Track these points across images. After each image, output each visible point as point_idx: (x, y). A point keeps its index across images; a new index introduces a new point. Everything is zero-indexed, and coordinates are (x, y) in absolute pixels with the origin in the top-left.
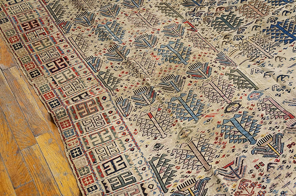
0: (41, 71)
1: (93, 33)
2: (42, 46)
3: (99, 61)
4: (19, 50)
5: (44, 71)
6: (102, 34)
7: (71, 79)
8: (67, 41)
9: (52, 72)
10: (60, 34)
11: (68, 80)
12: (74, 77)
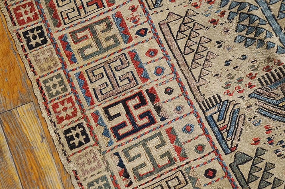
0: (91, 128)
1: (223, 14)
2: (94, 44)
3: (236, 117)
4: (39, 50)
5: (98, 131)
6: (246, 22)
7: (164, 167)
8: (156, 35)
9: (120, 138)
10: (140, 10)
11: (157, 168)
12: (172, 161)
